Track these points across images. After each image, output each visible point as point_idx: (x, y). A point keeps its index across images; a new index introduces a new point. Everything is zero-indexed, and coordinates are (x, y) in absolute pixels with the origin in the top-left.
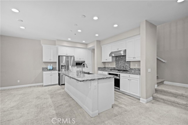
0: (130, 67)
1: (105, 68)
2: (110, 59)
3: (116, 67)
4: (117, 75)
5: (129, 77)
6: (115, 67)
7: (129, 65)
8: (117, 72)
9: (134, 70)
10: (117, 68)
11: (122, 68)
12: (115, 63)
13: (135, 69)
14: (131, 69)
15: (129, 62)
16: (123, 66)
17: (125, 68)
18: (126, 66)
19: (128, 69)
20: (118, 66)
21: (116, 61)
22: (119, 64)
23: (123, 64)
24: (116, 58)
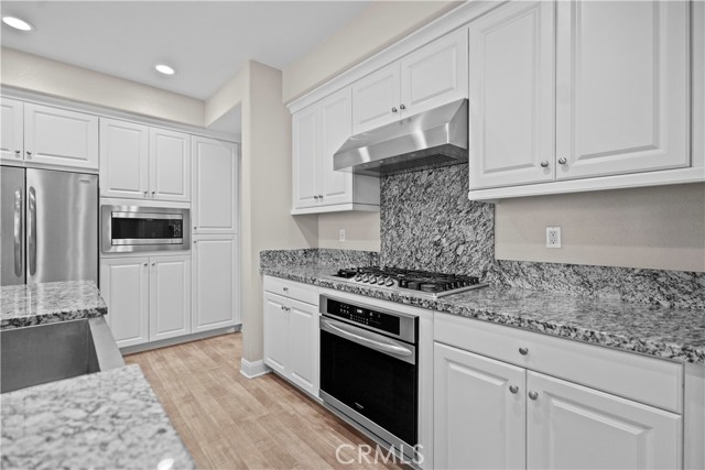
0: (489, 254)
1: (313, 252)
3: (384, 246)
4: (389, 323)
5: (520, 359)
6: (376, 247)
7: (481, 237)
8: (389, 291)
9: (534, 273)
10: (391, 254)
11: (426, 261)
13: (538, 266)
14: (501, 267)
15: (487, 207)
16: (437, 244)
17: (449, 261)
18: (455, 244)
19: (477, 264)
20: (399, 244)
21: (387, 203)
22: (404, 226)
23: (437, 231)
24: (383, 190)
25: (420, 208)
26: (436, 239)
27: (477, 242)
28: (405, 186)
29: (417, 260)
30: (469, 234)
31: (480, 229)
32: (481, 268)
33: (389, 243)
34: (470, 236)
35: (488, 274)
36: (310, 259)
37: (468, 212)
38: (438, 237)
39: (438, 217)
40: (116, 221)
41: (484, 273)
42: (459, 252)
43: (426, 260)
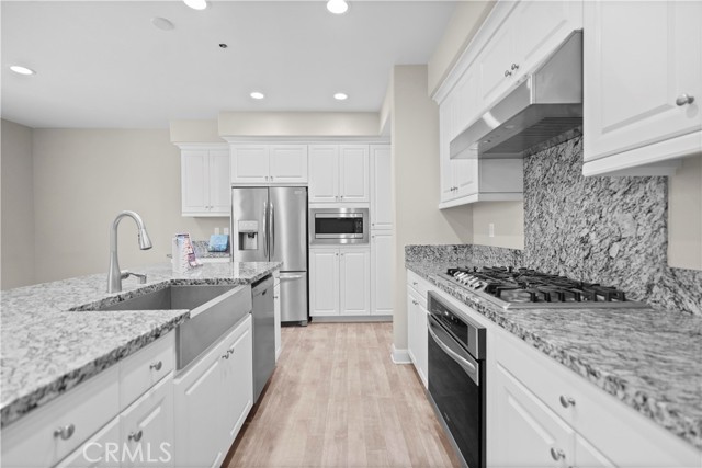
0: (657, 257)
1: (465, 248)
2: (463, 178)
3: (528, 243)
6: (518, 243)
7: (645, 231)
10: (534, 253)
11: (571, 267)
12: (518, 213)
15: (652, 183)
16: (584, 241)
17: (601, 265)
18: (607, 242)
19: (638, 273)
20: (542, 240)
21: (529, 191)
22: (547, 217)
23: (584, 223)
24: (526, 172)
25: (565, 192)
26: (583, 234)
27: (639, 238)
28: (548, 166)
29: (562, 262)
30: (627, 226)
31: (643, 218)
32: (645, 279)
33: (532, 239)
34: (628, 230)
35: (655, 289)
36: (462, 256)
37: (625, 193)
38: (586, 231)
39: (585, 203)
40: (318, 221)
41: (650, 288)
42: (613, 253)
43: (571, 262)
